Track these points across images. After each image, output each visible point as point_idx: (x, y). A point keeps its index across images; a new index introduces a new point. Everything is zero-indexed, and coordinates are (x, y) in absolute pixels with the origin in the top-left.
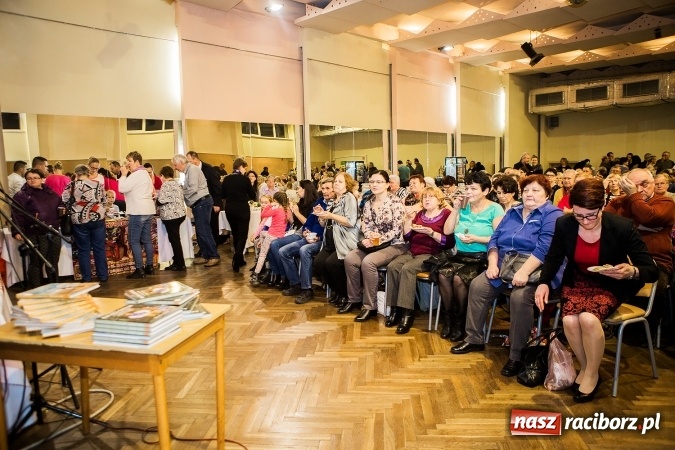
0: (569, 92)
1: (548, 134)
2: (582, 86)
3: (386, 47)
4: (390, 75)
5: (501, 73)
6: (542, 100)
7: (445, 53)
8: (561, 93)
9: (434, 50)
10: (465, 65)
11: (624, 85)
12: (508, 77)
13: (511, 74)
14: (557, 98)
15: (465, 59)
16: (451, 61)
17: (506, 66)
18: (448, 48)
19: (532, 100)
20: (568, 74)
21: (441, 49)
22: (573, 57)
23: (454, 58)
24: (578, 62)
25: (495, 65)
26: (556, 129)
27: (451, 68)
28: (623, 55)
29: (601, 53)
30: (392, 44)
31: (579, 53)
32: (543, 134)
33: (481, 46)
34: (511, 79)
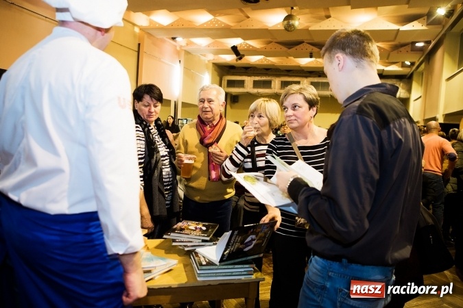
0: (249, 80)
1: (231, 107)
2: (257, 78)
3: (137, 30)
4: (139, 52)
5: (207, 62)
6: (231, 84)
7: (176, 41)
8: (244, 81)
9: (169, 38)
10: (187, 53)
11: (282, 82)
12: (211, 65)
13: (214, 64)
14: (241, 84)
15: (188, 48)
16: (178, 48)
17: (211, 57)
18: (179, 39)
19: (225, 83)
20: (249, 70)
21: (174, 39)
22: (254, 60)
23: (181, 46)
24: (258, 63)
25: (204, 56)
26: (236, 104)
27: (178, 53)
28: (285, 64)
29: (273, 60)
30: (142, 29)
31: (262, 57)
32: (228, 107)
33: (202, 42)
34: (213, 66)
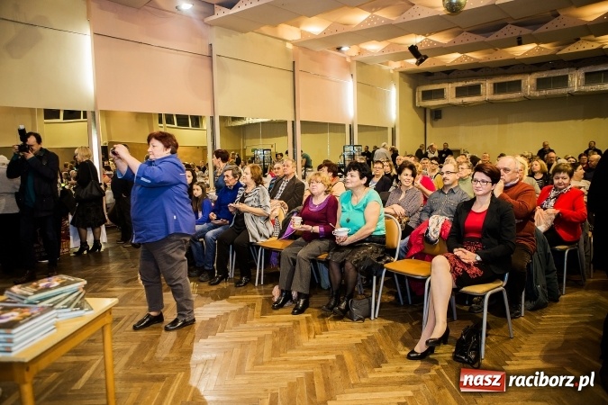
0: (450, 89)
1: (432, 125)
2: (460, 84)
3: (289, 46)
4: (294, 72)
5: (392, 72)
6: (427, 95)
7: (342, 52)
8: (443, 90)
9: (333, 49)
10: (361, 64)
11: (495, 84)
12: (398, 74)
13: (401, 72)
14: (440, 94)
15: (360, 58)
16: (348, 60)
17: (396, 65)
18: (345, 49)
19: (419, 95)
20: (449, 74)
21: (339, 49)
22: (452, 59)
23: (351, 57)
24: (456, 63)
25: (387, 64)
26: (439, 120)
27: (348, 66)
28: (493, 59)
29: (475, 56)
30: (295, 44)
31: (456, 56)
32: (428, 125)
33: (374, 47)
34: (401, 76)
